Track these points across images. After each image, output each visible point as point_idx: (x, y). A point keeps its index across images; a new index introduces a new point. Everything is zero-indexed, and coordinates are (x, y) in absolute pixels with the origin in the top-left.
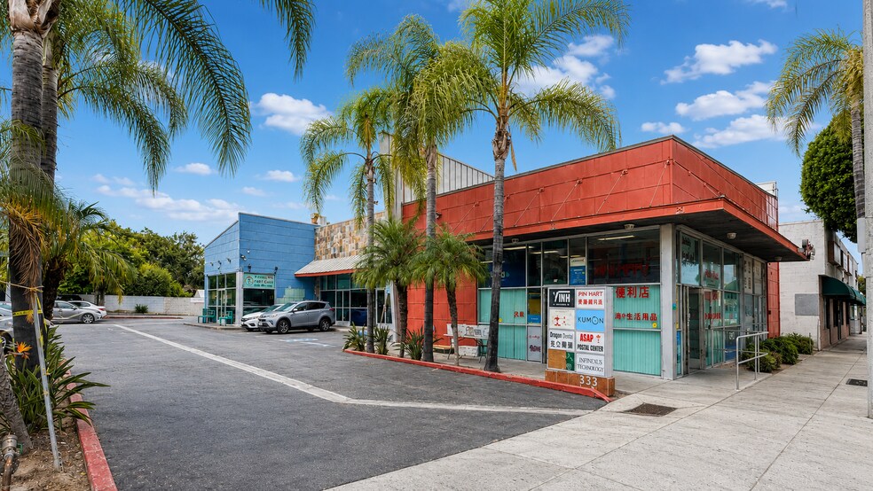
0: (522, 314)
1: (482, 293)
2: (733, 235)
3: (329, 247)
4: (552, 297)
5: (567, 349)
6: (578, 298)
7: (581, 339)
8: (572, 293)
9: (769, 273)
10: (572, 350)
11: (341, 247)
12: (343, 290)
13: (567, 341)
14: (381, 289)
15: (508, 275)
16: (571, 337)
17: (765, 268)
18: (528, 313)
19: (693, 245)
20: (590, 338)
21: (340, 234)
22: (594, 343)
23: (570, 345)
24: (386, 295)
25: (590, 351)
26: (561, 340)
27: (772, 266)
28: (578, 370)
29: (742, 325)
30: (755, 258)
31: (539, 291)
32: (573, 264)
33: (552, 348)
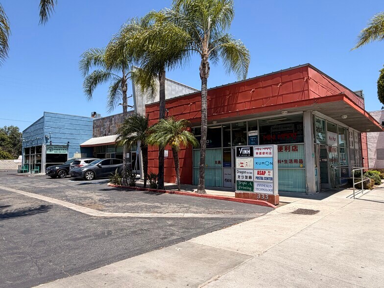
0: (219, 162)
1: (195, 152)
2: (345, 117)
3: (102, 130)
4: (238, 152)
5: (248, 180)
6: (255, 151)
7: (258, 174)
8: (251, 149)
9: (362, 138)
10: (252, 180)
11: (109, 130)
12: (111, 153)
13: (248, 175)
14: (135, 152)
15: (211, 142)
16: (251, 173)
17: (360, 135)
18: (224, 161)
19: (322, 122)
20: (264, 173)
21: (108, 123)
22: (266, 175)
23: (250, 177)
24: (137, 155)
25: (264, 180)
26: (244, 175)
27: (363, 134)
28: (255, 191)
29: (349, 165)
30: (355, 130)
31: (230, 149)
32: (250, 135)
33: (239, 179)
